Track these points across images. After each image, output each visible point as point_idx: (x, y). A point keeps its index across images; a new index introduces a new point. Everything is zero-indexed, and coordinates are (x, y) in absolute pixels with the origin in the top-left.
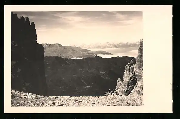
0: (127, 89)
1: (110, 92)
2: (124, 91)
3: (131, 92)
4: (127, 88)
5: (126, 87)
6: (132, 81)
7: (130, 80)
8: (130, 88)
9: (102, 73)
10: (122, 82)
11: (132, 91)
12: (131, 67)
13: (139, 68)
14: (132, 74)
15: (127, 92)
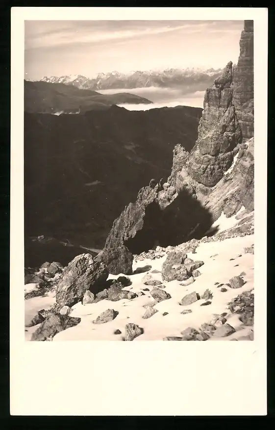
0: (213, 165)
1: (153, 187)
2: (204, 172)
3: (226, 173)
4: (212, 162)
5: (210, 157)
6: (228, 137)
7: (222, 133)
8: (224, 160)
9: (129, 148)
10: (188, 153)
11: (229, 171)
12: (223, 93)
13: (242, 102)
14: (227, 114)
15: (211, 174)
